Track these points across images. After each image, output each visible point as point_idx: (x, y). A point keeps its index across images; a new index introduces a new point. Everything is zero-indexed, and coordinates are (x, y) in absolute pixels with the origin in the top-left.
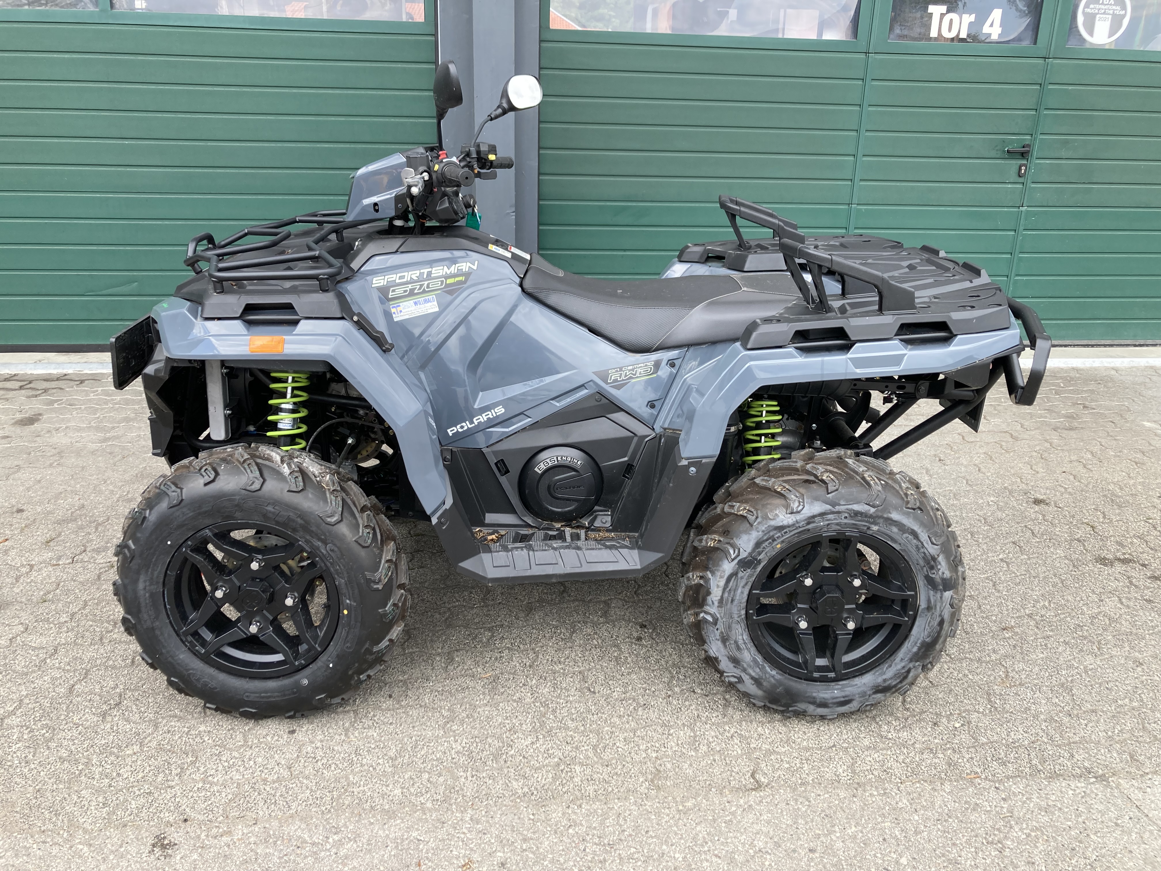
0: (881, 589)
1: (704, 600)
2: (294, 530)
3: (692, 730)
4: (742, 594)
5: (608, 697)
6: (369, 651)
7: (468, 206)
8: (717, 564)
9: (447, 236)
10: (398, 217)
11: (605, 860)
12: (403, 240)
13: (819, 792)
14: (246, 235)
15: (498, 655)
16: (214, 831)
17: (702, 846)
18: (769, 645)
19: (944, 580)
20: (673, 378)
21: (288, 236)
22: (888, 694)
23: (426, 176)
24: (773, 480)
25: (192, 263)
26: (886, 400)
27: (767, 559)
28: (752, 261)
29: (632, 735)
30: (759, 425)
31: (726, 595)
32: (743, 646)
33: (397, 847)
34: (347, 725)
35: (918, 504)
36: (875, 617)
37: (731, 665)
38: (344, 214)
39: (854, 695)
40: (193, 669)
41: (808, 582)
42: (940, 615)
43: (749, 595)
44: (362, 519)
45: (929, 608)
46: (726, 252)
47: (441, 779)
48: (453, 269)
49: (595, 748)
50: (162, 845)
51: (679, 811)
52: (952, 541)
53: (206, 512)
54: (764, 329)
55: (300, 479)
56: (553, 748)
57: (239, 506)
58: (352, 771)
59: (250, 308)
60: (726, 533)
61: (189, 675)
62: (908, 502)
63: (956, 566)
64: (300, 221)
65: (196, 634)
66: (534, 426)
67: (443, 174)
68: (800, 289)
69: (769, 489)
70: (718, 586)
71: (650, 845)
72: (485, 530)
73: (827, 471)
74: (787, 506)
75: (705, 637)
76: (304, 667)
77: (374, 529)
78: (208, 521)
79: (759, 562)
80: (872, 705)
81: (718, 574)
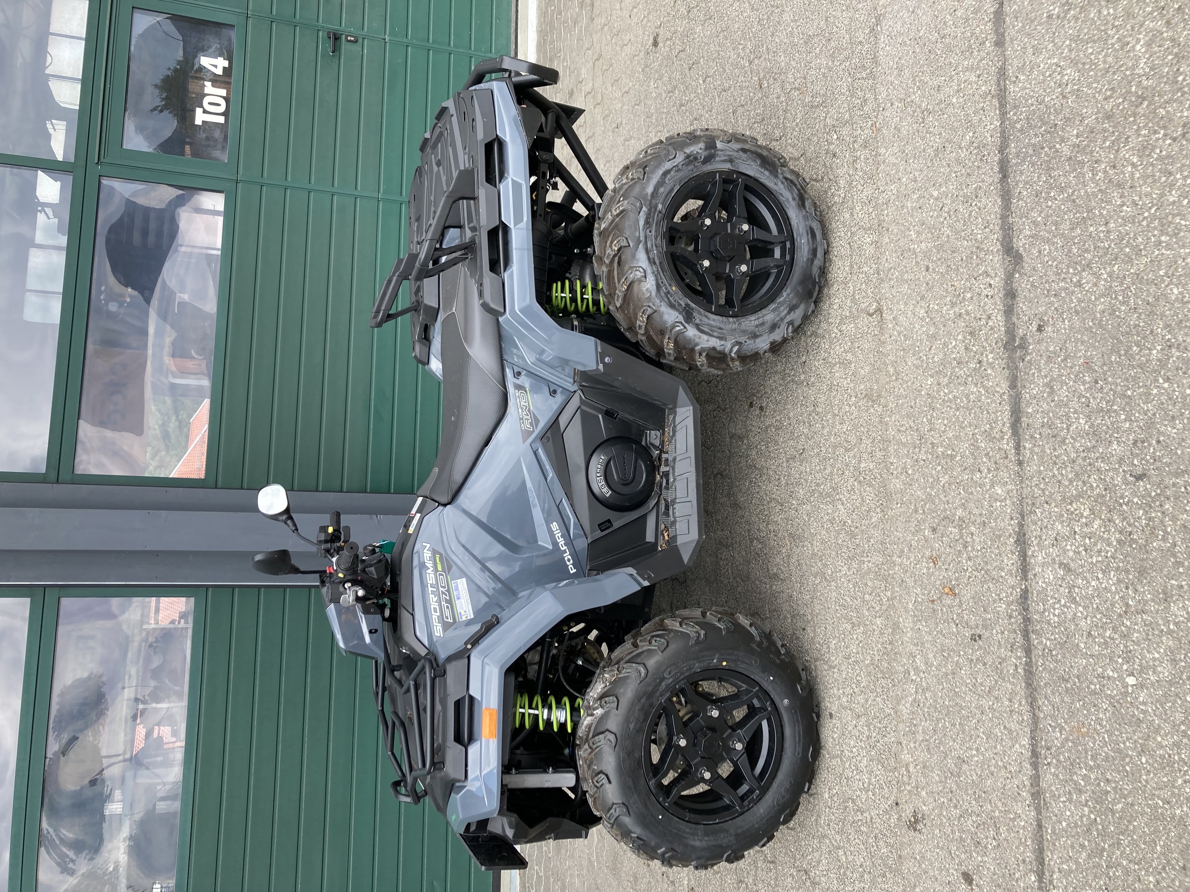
0: (715, 199)
1: (720, 352)
2: (651, 706)
3: (835, 365)
4: (715, 320)
5: (807, 437)
6: (760, 644)
7: (373, 552)
8: (689, 341)
9: (400, 570)
10: (382, 613)
11: (932, 443)
12: (402, 608)
13: (884, 260)
14: (393, 754)
15: (773, 534)
16: (905, 779)
17: (922, 361)
18: (761, 297)
19: (706, 148)
20: (531, 374)
21: (396, 714)
22: (806, 196)
23: (347, 585)
24: (617, 292)
25: (417, 798)
26: (555, 187)
27: (685, 298)
28: (430, 300)
29: (838, 418)
30: (573, 300)
31: (715, 334)
32: (761, 320)
33: (920, 621)
34: (826, 667)
35: (641, 170)
36: (738, 207)
37: (777, 331)
38: (376, 662)
39: (806, 226)
40: (773, 801)
41: (706, 263)
42: (737, 151)
43: (716, 314)
44: (644, 646)
45: (731, 161)
46: (421, 323)
47: (870, 583)
48: (429, 564)
49: (847, 450)
50: (915, 822)
51: (897, 379)
52: (673, 141)
53: (634, 784)
54: (488, 298)
55: (607, 699)
56: (846, 487)
57: (629, 754)
58: (862, 661)
59: (458, 739)
60: (662, 333)
61: (778, 805)
62: (639, 178)
63: (695, 137)
64: (382, 706)
65: (743, 798)
66: (569, 496)
67: (347, 570)
68: (455, 264)
69: (625, 295)
70: (708, 341)
71: (921, 405)
72: (661, 542)
73: (611, 246)
74: (640, 281)
75: (753, 352)
76: (773, 702)
77: (653, 637)
78: (642, 781)
79: (687, 305)
80: (815, 210)
81: (697, 340)
